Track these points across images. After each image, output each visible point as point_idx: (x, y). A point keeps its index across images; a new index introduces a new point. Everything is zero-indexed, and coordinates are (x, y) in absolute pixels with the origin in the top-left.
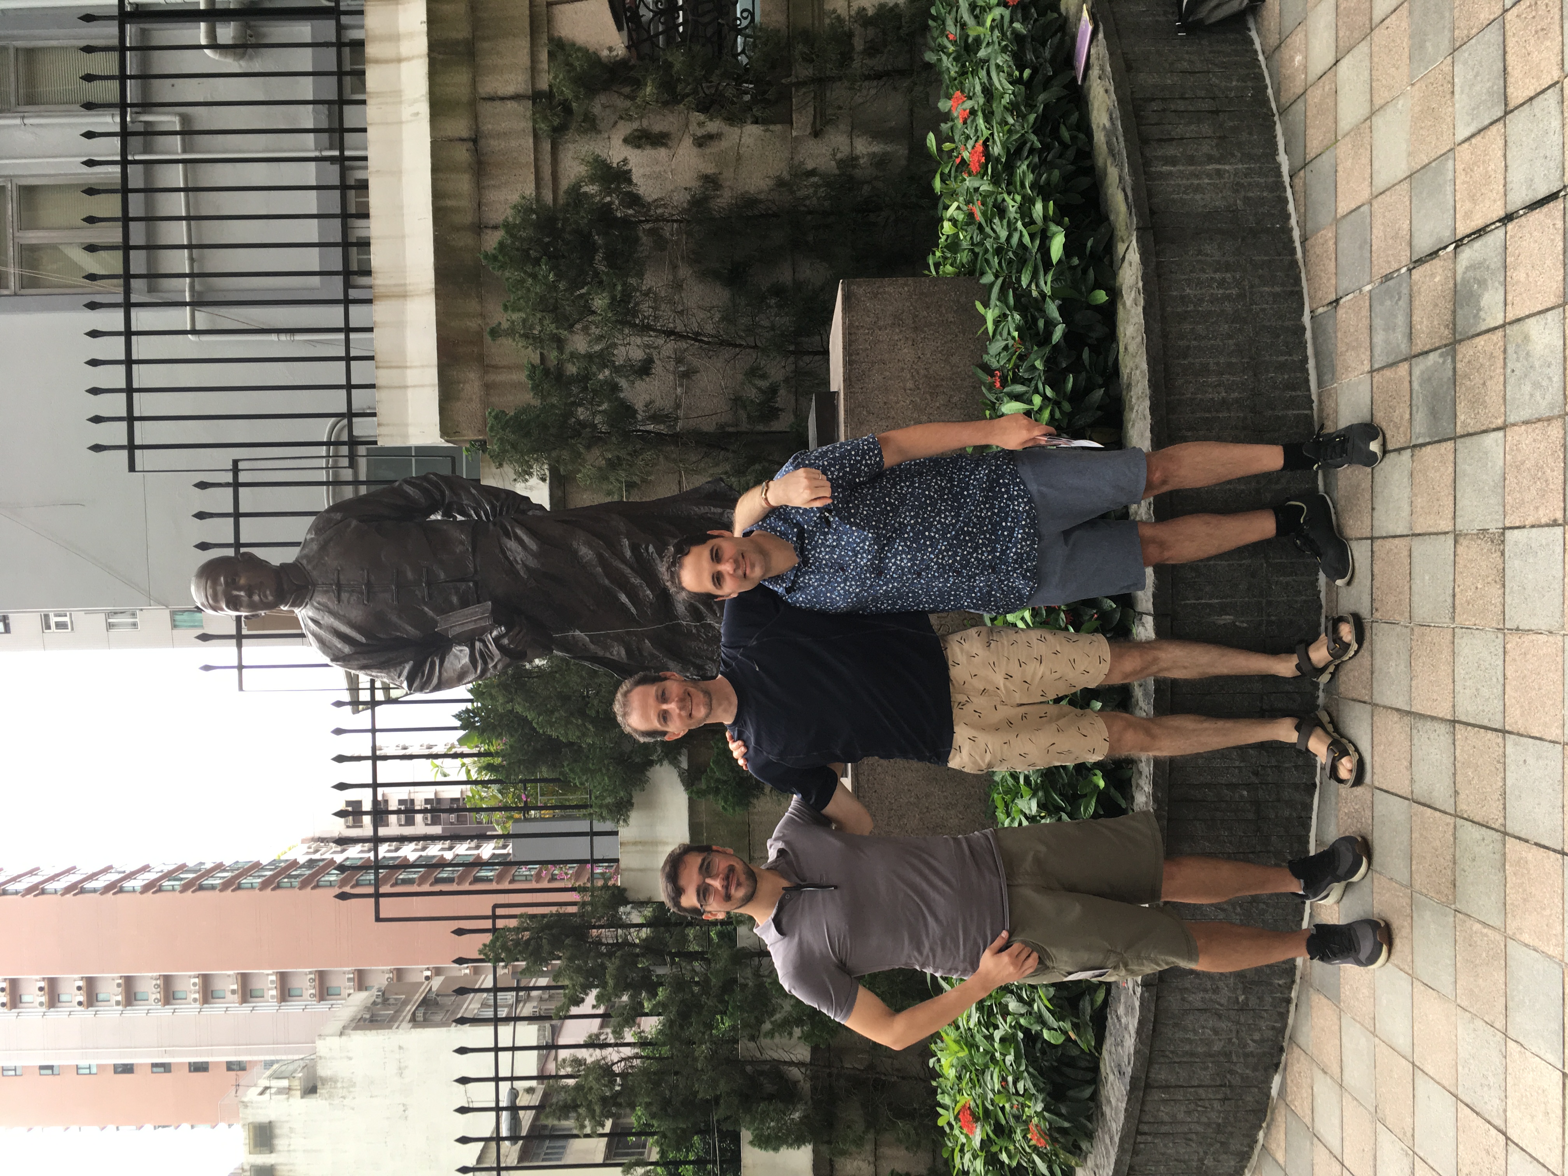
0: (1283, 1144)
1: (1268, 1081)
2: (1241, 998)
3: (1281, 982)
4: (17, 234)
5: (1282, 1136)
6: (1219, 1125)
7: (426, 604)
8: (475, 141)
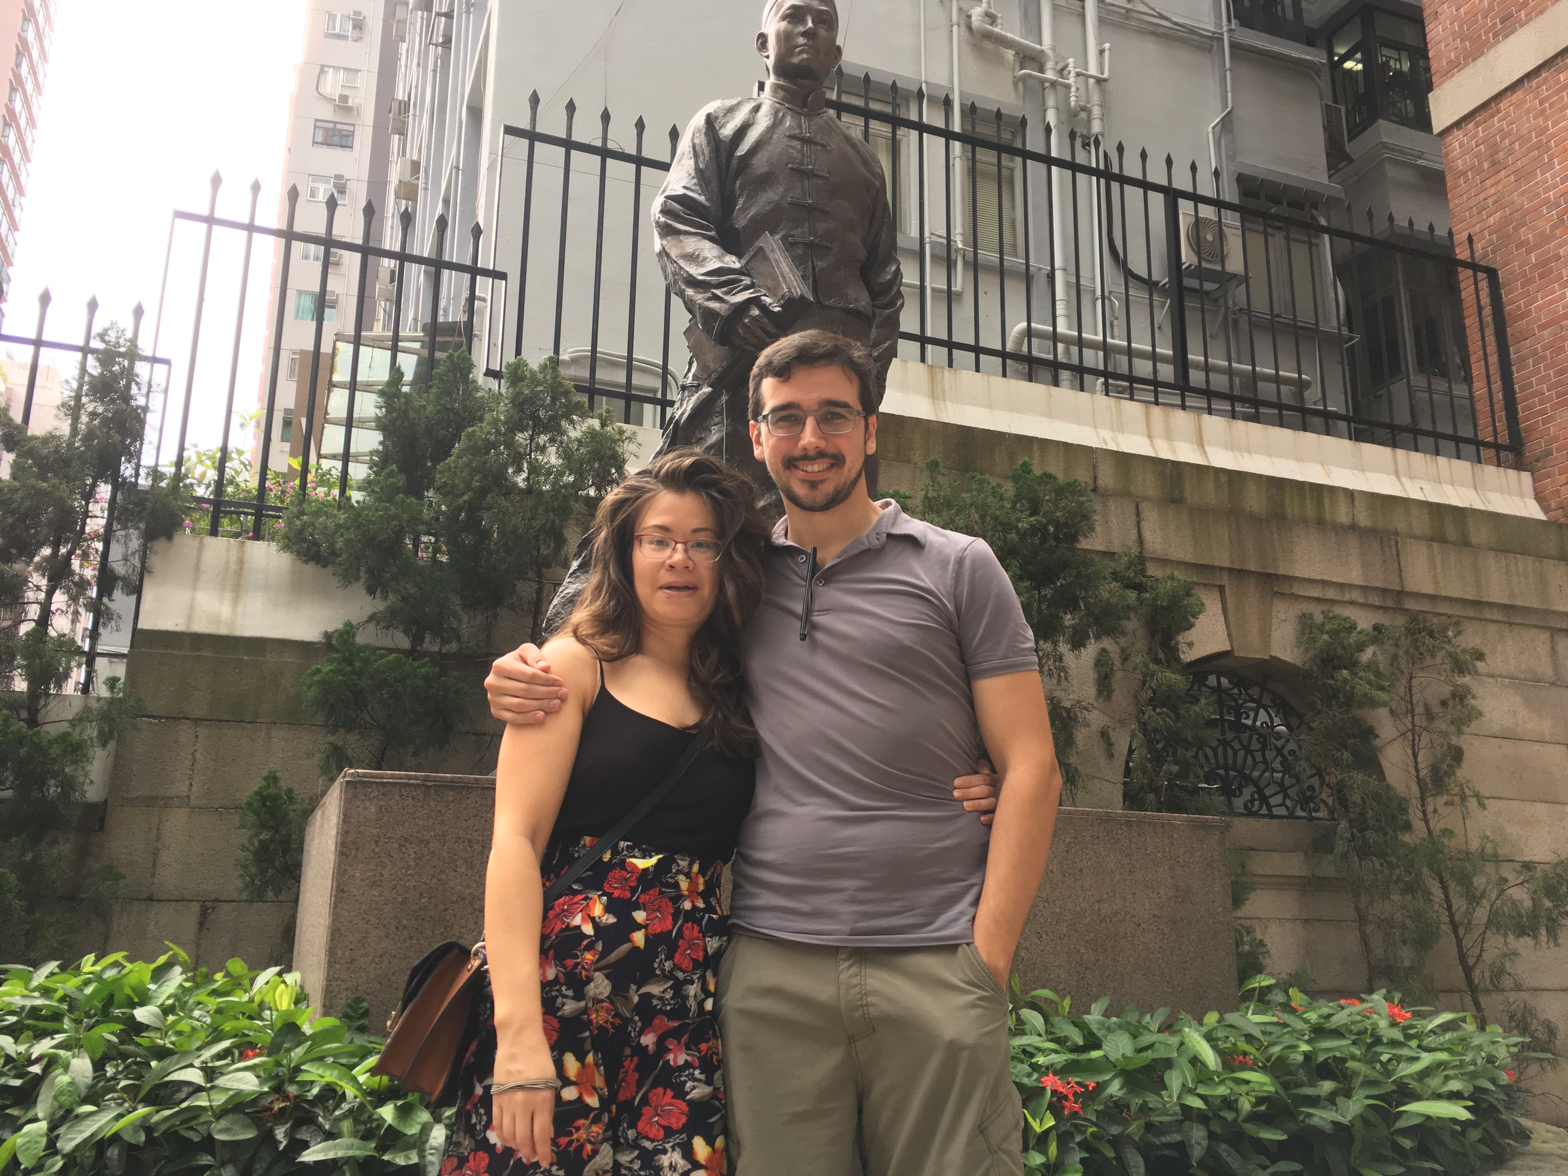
8: (1095, 490)
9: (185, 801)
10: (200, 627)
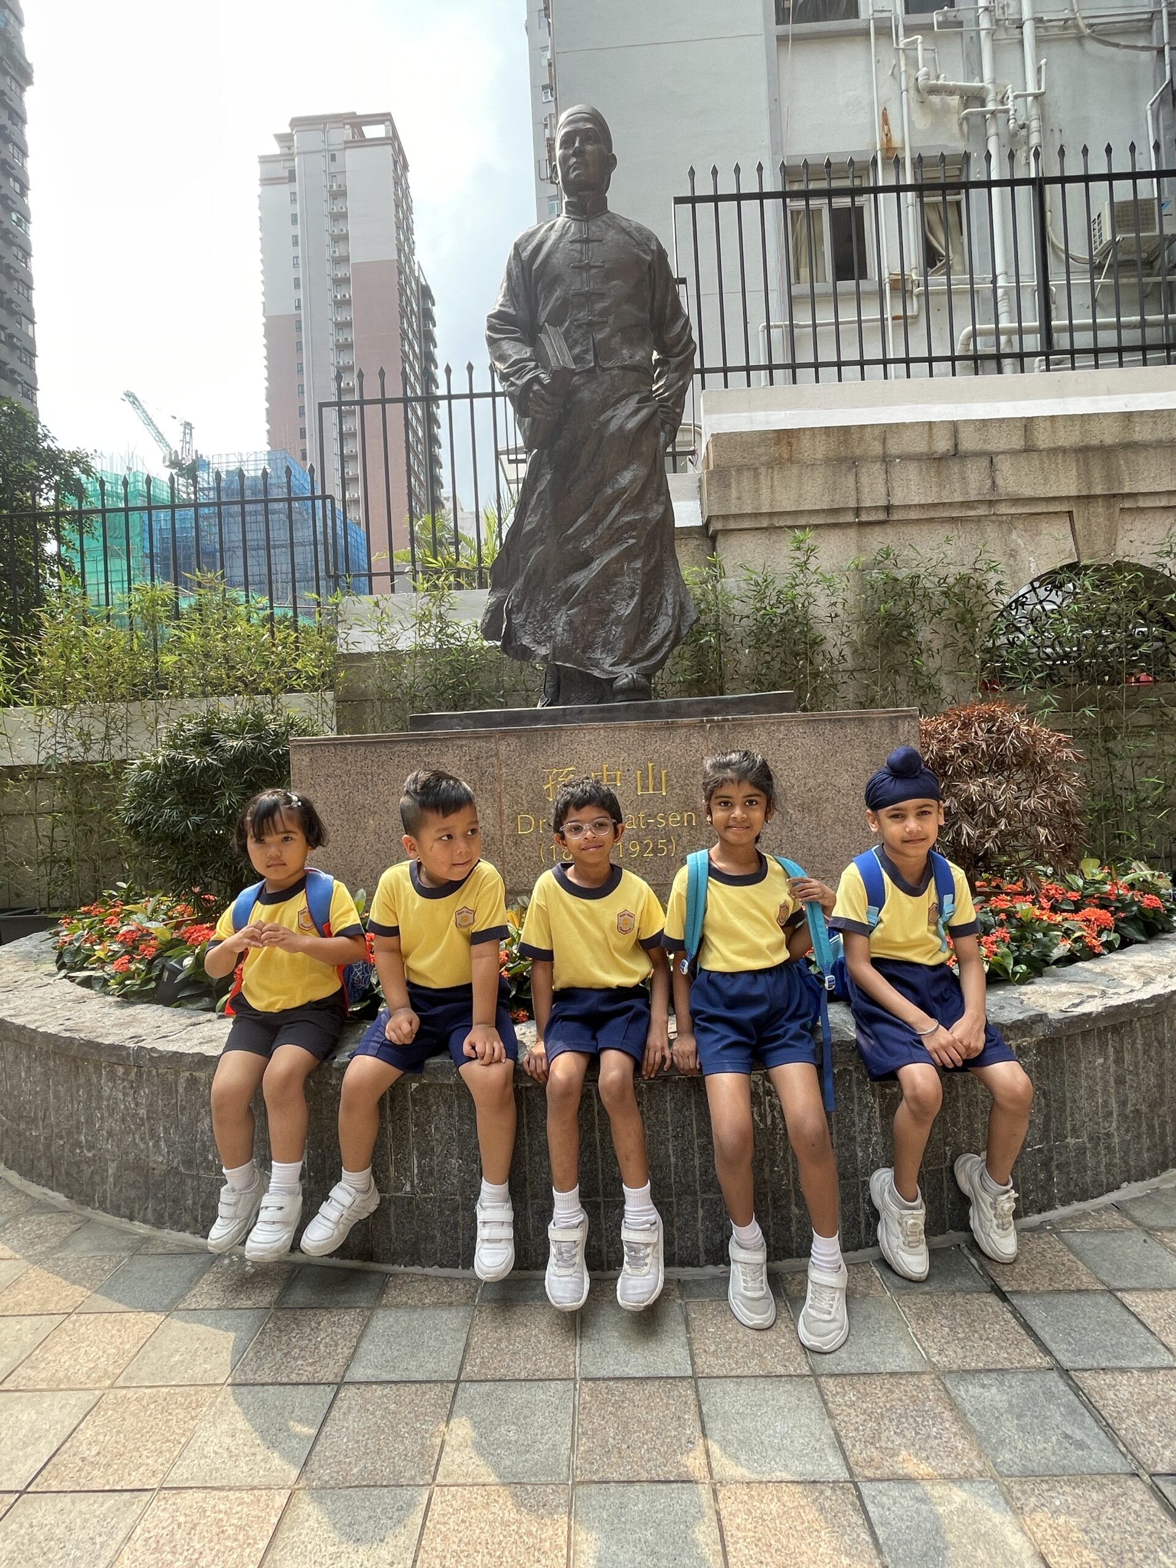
1: (58, 1185)
3: (150, 1210)
8: (955, 455)
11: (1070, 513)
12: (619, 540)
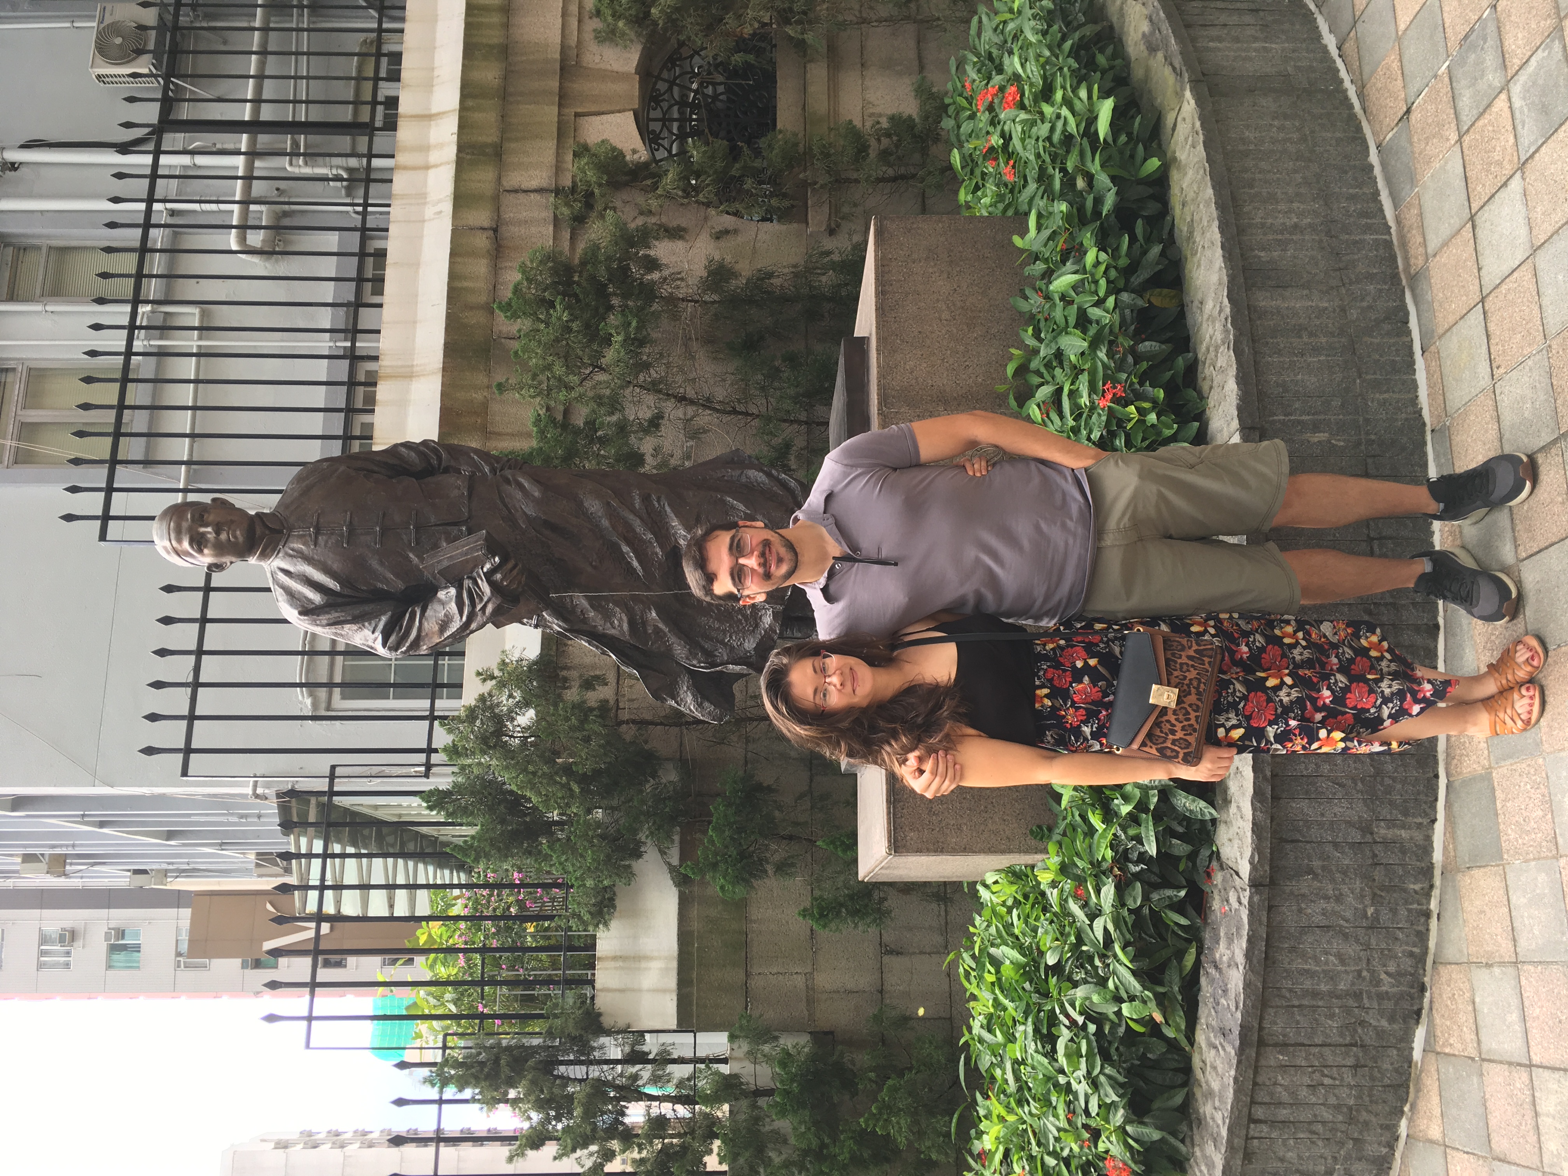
0: (1437, 1112)
1: (1407, 1038)
2: (1370, 911)
3: (1417, 887)
4: (19, 412)
5: (1435, 1100)
6: (1350, 1109)
7: (412, 550)
8: (495, 230)
9: (809, 976)
10: (672, 982)
11: (577, 115)
12: (662, 514)
